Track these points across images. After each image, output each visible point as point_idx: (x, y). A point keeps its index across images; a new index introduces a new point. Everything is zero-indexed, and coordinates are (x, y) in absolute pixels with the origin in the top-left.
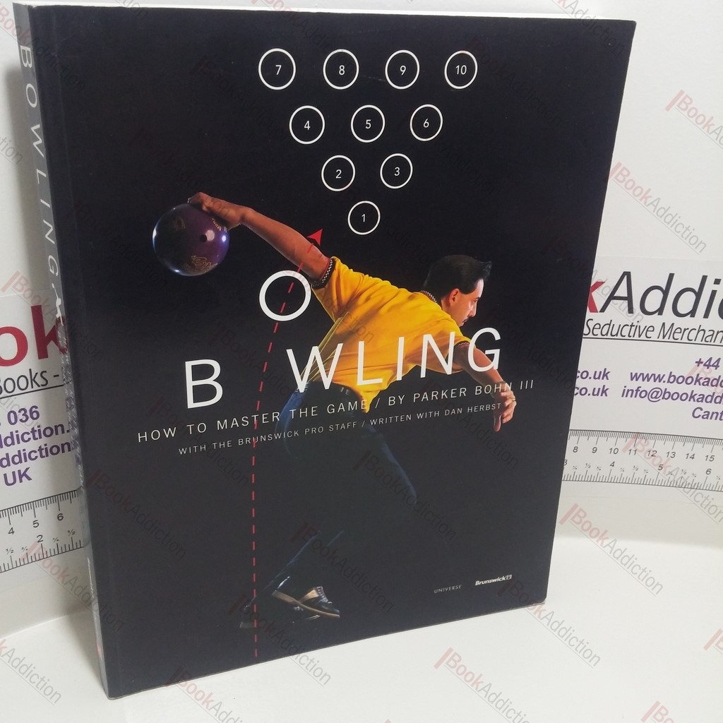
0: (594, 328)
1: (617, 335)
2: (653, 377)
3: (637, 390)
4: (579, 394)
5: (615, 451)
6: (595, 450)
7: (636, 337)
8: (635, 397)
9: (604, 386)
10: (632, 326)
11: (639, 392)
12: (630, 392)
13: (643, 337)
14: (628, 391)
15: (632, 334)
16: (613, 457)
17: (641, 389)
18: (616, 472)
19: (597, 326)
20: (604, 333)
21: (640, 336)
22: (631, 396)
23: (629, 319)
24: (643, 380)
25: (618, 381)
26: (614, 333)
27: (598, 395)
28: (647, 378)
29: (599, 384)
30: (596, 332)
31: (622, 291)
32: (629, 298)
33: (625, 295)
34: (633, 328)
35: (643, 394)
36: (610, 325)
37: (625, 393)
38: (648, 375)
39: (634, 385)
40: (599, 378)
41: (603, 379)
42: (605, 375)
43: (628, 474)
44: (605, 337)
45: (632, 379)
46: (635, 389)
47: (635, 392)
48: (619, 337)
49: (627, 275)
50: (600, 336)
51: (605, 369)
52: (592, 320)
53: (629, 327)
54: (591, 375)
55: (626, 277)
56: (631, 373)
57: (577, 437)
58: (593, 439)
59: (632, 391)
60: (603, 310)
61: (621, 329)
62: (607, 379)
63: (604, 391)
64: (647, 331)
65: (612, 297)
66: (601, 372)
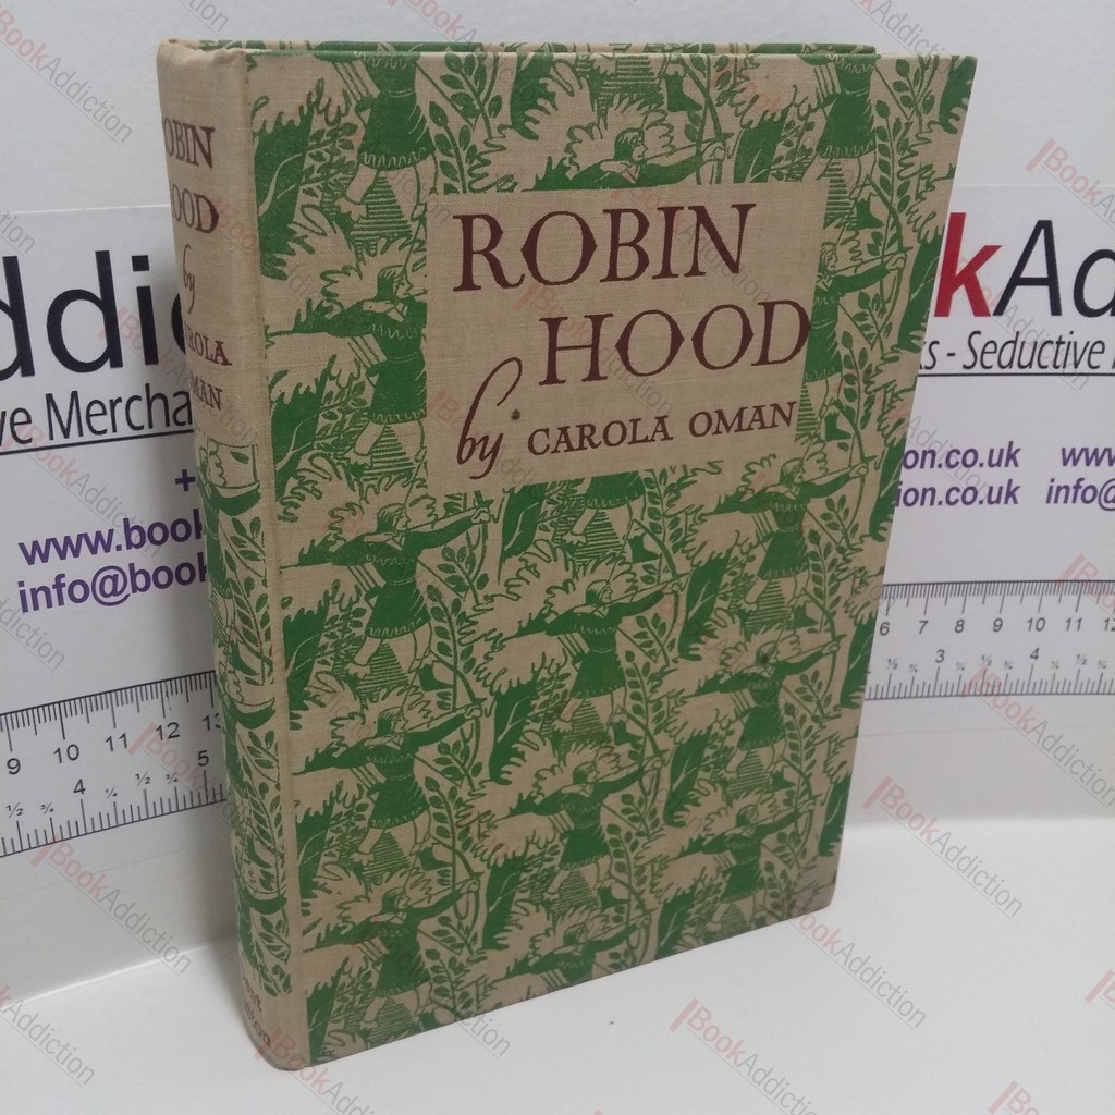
0: (983, 352)
1: (1030, 364)
2: (1106, 455)
3: (1077, 487)
4: (960, 502)
5: (1038, 625)
6: (998, 626)
7: (1070, 369)
8: (1074, 501)
9: (1010, 481)
10: (1060, 342)
11: (1080, 491)
12: (1063, 492)
13: (1083, 367)
14: (1059, 488)
15: (1060, 361)
16: (1035, 639)
17: (1084, 484)
18: (1043, 671)
19: (991, 348)
20: (1004, 363)
21: (1076, 365)
22: (1066, 501)
23: (1055, 327)
24: (1088, 463)
25: (1037, 470)
26: (1024, 362)
27: (998, 501)
28: (1094, 457)
29: (998, 477)
30: (990, 359)
31: (1036, 267)
32: (1051, 281)
33: (1043, 273)
34: (1063, 347)
35: (1089, 495)
36: (1015, 342)
37: (1055, 494)
38: (1096, 451)
39: (1068, 476)
40: (999, 464)
41: (1007, 465)
42: (1012, 456)
43: (1067, 673)
44: (1007, 370)
45: (1065, 463)
46: (1072, 484)
47: (1072, 492)
48: (1035, 369)
49: (1045, 226)
50: (996, 369)
51: (1011, 443)
52: (978, 333)
53: (1055, 346)
54: (984, 458)
55: (1042, 232)
56: (1064, 450)
57: (961, 599)
58: (993, 601)
59: (1067, 487)
60: (1000, 310)
61: (1038, 349)
62: (1016, 465)
63: (1011, 494)
64: (1091, 352)
65: (1017, 280)
66: (1002, 451)
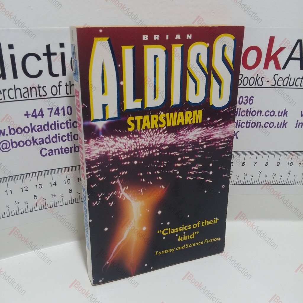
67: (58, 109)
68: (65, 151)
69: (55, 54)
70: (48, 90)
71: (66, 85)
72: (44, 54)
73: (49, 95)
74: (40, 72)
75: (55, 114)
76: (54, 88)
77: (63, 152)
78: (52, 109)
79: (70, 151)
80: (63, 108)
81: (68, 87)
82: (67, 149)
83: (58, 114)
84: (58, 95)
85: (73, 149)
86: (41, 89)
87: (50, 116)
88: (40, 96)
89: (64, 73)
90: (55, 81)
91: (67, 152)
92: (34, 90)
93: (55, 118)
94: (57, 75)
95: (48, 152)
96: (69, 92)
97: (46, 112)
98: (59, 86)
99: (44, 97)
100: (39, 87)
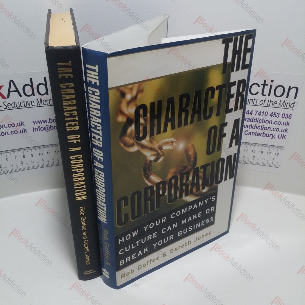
67: (260, 112)
68: (257, 134)
69: (267, 85)
70: (258, 102)
71: (269, 101)
72: (262, 85)
73: (258, 104)
74: (257, 93)
75: (258, 114)
76: (262, 101)
77: (256, 135)
78: (257, 111)
79: (260, 135)
80: (263, 112)
81: (269, 102)
82: (259, 134)
83: (260, 115)
84: (263, 105)
85: (262, 135)
86: (255, 101)
87: (255, 115)
88: (254, 104)
89: (269, 95)
90: (263, 98)
91: (258, 135)
92: (251, 101)
93: (258, 116)
94: (265, 95)
95: (248, 133)
96: (269, 104)
97: (254, 113)
98: (265, 101)
99: (256, 105)
100: (254, 100)
